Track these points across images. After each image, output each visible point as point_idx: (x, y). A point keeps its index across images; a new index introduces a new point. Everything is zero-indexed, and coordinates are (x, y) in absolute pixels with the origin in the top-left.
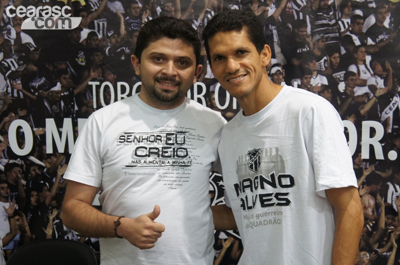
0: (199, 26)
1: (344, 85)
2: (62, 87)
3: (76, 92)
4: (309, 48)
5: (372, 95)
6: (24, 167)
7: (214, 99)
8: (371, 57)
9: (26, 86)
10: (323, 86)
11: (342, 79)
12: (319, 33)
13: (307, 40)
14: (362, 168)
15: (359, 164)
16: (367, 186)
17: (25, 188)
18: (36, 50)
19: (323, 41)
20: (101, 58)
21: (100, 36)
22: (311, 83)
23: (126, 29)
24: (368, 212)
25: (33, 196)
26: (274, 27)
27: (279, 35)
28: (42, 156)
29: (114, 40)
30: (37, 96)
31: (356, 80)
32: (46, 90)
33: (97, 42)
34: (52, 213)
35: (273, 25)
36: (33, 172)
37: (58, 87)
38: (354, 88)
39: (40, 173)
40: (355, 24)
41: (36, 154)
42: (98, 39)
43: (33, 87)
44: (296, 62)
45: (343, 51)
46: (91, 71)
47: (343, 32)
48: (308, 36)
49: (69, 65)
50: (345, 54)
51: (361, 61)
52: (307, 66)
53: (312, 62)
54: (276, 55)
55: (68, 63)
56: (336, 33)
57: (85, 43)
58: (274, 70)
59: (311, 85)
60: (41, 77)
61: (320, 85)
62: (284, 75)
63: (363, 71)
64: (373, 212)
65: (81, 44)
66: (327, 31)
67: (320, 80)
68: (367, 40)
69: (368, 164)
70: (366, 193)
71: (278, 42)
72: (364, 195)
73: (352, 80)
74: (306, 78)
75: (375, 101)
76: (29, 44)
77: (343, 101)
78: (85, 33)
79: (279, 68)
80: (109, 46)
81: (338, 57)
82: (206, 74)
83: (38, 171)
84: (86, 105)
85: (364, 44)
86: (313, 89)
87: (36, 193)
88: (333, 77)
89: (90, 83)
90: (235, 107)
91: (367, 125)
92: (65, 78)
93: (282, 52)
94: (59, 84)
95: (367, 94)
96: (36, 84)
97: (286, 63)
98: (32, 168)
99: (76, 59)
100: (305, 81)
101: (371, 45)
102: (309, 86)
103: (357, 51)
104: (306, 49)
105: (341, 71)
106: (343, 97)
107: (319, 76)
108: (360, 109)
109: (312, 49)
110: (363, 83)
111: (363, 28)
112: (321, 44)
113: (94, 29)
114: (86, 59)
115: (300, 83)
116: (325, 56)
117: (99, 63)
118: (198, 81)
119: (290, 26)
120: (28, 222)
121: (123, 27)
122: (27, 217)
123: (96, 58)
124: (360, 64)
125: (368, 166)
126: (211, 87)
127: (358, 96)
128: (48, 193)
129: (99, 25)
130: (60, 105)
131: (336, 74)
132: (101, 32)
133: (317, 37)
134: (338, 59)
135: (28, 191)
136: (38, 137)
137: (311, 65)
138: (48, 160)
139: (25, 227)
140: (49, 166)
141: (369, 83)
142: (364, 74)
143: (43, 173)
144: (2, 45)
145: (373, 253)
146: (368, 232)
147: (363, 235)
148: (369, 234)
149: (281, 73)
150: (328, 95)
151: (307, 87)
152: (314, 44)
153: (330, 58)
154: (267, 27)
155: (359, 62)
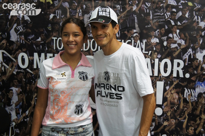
1: (166, 43)
2: (41, 39)
3: (47, 42)
4: (151, 25)
5: (179, 48)
6: (25, 73)
8: (179, 30)
9: (26, 38)
10: (157, 43)
11: (166, 40)
12: (156, 19)
13: (150, 22)
14: (173, 81)
15: (172, 79)
16: (175, 89)
17: (25, 82)
18: (31, 23)
19: (157, 23)
20: (58, 27)
21: (58, 18)
23: (70, 15)
25: (28, 86)
27: (138, 19)
28: (32, 69)
29: (64, 19)
30: (31, 43)
31: (172, 41)
32: (34, 40)
33: (57, 20)
34: (34, 95)
35: (135, 15)
36: (28, 76)
37: (39, 39)
38: (171, 44)
39: (31, 76)
40: (172, 15)
41: (30, 68)
42: (57, 19)
43: (29, 39)
44: (145, 32)
45: (166, 27)
46: (54, 33)
47: (167, 19)
48: (151, 20)
49: (45, 30)
50: (167, 29)
51: (175, 32)
52: (150, 34)
53: (152, 32)
54: (136, 28)
55: (44, 29)
56: (163, 19)
57: (51, 20)
58: (135, 35)
59: (151, 42)
60: (32, 35)
61: (155, 42)
62: (139, 37)
63: (175, 37)
64: (177, 101)
65: (50, 21)
66: (160, 18)
67: (155, 40)
68: (178, 23)
69: (176, 79)
70: (174, 92)
71: (137, 23)
72: (173, 93)
73: (170, 40)
74: (149, 39)
75: (180, 51)
76: (28, 20)
77: (166, 50)
78: (52, 16)
79: (137, 34)
80: (62, 22)
81: (164, 30)
83: (30, 75)
84: (51, 48)
85: (176, 24)
86: (152, 44)
87: (29, 85)
88: (161, 39)
89: (53, 38)
91: (176, 61)
92: (43, 36)
93: (139, 27)
94: (40, 38)
95: (176, 47)
96: (30, 38)
97: (140, 32)
98: (28, 74)
99: (48, 27)
100: (149, 40)
101: (179, 25)
102: (150, 43)
103: (173, 28)
104: (149, 26)
105: (165, 36)
106: (166, 48)
107: (155, 38)
108: (173, 54)
109: (152, 26)
110: (175, 42)
111: (176, 17)
112: (157, 24)
113: (56, 14)
114: (51, 27)
115: (146, 41)
116: (158, 29)
117: (57, 29)
119: (143, 15)
120: (25, 97)
121: (68, 14)
122: (25, 95)
123: (56, 27)
124: (174, 34)
125: (176, 80)
127: (172, 48)
128: (33, 86)
129: (58, 12)
130: (40, 47)
131: (163, 38)
132: (59, 15)
133: (155, 21)
134: (164, 31)
135: (26, 84)
136: (31, 60)
137: (152, 33)
138: (35, 71)
139: (24, 100)
140: (34, 74)
141: (178, 42)
142: (175, 38)
143: (32, 77)
144: (16, 20)
145: (177, 120)
146: (175, 110)
147: (172, 112)
148: (175, 111)
149: (138, 36)
150: (159, 47)
151: (149, 43)
152: (153, 24)
153: (160, 30)
154: (133, 16)
155: (174, 33)
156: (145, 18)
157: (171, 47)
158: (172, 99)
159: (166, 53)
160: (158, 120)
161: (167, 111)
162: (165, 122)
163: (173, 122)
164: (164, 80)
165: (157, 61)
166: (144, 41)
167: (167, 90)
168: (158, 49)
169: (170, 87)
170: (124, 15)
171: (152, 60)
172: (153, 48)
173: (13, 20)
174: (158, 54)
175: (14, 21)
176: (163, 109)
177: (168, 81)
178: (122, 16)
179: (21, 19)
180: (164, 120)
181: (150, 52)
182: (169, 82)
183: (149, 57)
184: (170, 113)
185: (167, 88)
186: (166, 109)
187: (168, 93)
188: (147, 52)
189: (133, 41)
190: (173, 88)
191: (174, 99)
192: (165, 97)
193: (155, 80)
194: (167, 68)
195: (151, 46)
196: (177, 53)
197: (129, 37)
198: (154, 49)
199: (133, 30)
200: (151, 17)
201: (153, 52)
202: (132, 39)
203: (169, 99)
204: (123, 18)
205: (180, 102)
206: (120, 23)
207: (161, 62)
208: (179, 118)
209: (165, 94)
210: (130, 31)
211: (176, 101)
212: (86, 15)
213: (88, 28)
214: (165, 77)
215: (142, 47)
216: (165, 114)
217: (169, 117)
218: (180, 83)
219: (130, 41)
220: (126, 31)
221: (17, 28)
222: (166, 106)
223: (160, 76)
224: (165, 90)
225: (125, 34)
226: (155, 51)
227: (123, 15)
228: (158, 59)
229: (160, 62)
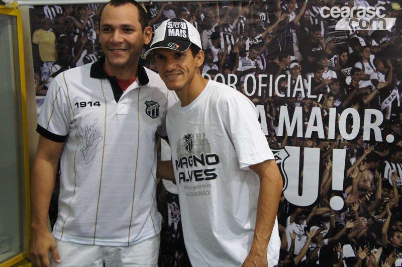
0: (234, 29)
1: (351, 79)
4: (322, 48)
5: (374, 87)
7: (243, 88)
8: (375, 56)
10: (333, 79)
11: (349, 74)
12: (331, 35)
13: (321, 41)
14: (363, 148)
15: (361, 144)
16: (367, 163)
19: (334, 43)
22: (323, 77)
24: (367, 185)
26: (293, 31)
27: (298, 37)
31: (361, 75)
35: (293, 29)
38: (359, 81)
44: (310, 59)
45: (351, 51)
46: (150, 64)
47: (351, 35)
48: (321, 38)
50: (352, 53)
51: (366, 59)
52: (319, 63)
53: (324, 59)
54: (295, 53)
56: (345, 35)
58: (292, 65)
59: (323, 78)
61: (330, 78)
62: (301, 70)
63: (367, 67)
64: (371, 184)
66: (337, 34)
67: (329, 75)
68: (372, 42)
69: (369, 145)
70: (366, 169)
71: (297, 43)
72: (364, 170)
73: (358, 75)
74: (319, 72)
75: (377, 93)
77: (349, 92)
79: (297, 64)
81: (346, 55)
82: (237, 67)
85: (369, 45)
86: (324, 81)
88: (341, 72)
90: (260, 94)
91: (368, 112)
93: (300, 50)
95: (369, 87)
97: (303, 60)
100: (318, 75)
101: (375, 46)
102: (321, 79)
103: (363, 51)
104: (319, 49)
105: (348, 67)
106: (350, 88)
107: (329, 71)
108: (363, 99)
109: (324, 49)
110: (367, 78)
112: (333, 45)
115: (313, 76)
116: (336, 54)
118: (231, 73)
119: (307, 30)
124: (365, 62)
125: (368, 147)
126: (242, 78)
127: (362, 88)
131: (344, 70)
133: (330, 39)
134: (347, 57)
137: (324, 62)
141: (372, 78)
142: (368, 70)
144: (86, 44)
145: (371, 219)
146: (366, 201)
147: (362, 204)
148: (368, 203)
149: (298, 68)
150: (336, 87)
151: (319, 80)
152: (326, 45)
153: (339, 57)
154: (288, 30)
155: (364, 60)
156: (312, 34)
157: (358, 85)
158: (362, 181)
159: (350, 98)
160: (335, 219)
161: (353, 203)
162: (348, 223)
163: (363, 223)
164: (346, 146)
165: (333, 111)
166: (310, 77)
167: (352, 164)
168: (335, 90)
169: (357, 159)
170: (273, 29)
171: (324, 110)
172: (327, 87)
173: (82, 43)
174: (335, 100)
175: (83, 46)
176: (344, 199)
177: (354, 148)
178: (270, 32)
179: (94, 42)
180: (347, 219)
181: (321, 96)
182: (355, 150)
183: (319, 105)
184: (358, 206)
185: (353, 160)
186: (351, 199)
187: (354, 170)
188: (315, 97)
189: (289, 76)
190: (364, 161)
191: (365, 180)
192: (349, 177)
193: (329, 146)
194: (352, 125)
195: (322, 85)
196: (371, 97)
197: (283, 69)
198: (329, 90)
199: (289, 56)
200: (322, 32)
201: (326, 97)
202: (288, 72)
203: (355, 181)
204: (271, 35)
205: (377, 187)
206: (266, 44)
207: (341, 114)
208: (375, 215)
209: (349, 171)
210: (284, 59)
211: (369, 184)
212: (205, 31)
213: (209, 54)
214: (348, 141)
215: (306, 88)
216: (348, 209)
217: (357, 214)
218: (376, 152)
219: (284, 76)
220: (276, 58)
221: (87, 58)
222: (351, 194)
223: (338, 139)
224: (348, 165)
225: (276, 63)
226: (330, 94)
227: (270, 30)
228: (335, 109)
229: (339, 115)
